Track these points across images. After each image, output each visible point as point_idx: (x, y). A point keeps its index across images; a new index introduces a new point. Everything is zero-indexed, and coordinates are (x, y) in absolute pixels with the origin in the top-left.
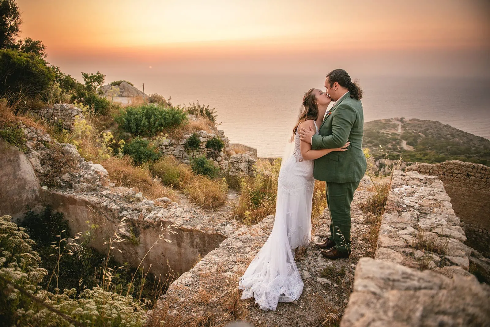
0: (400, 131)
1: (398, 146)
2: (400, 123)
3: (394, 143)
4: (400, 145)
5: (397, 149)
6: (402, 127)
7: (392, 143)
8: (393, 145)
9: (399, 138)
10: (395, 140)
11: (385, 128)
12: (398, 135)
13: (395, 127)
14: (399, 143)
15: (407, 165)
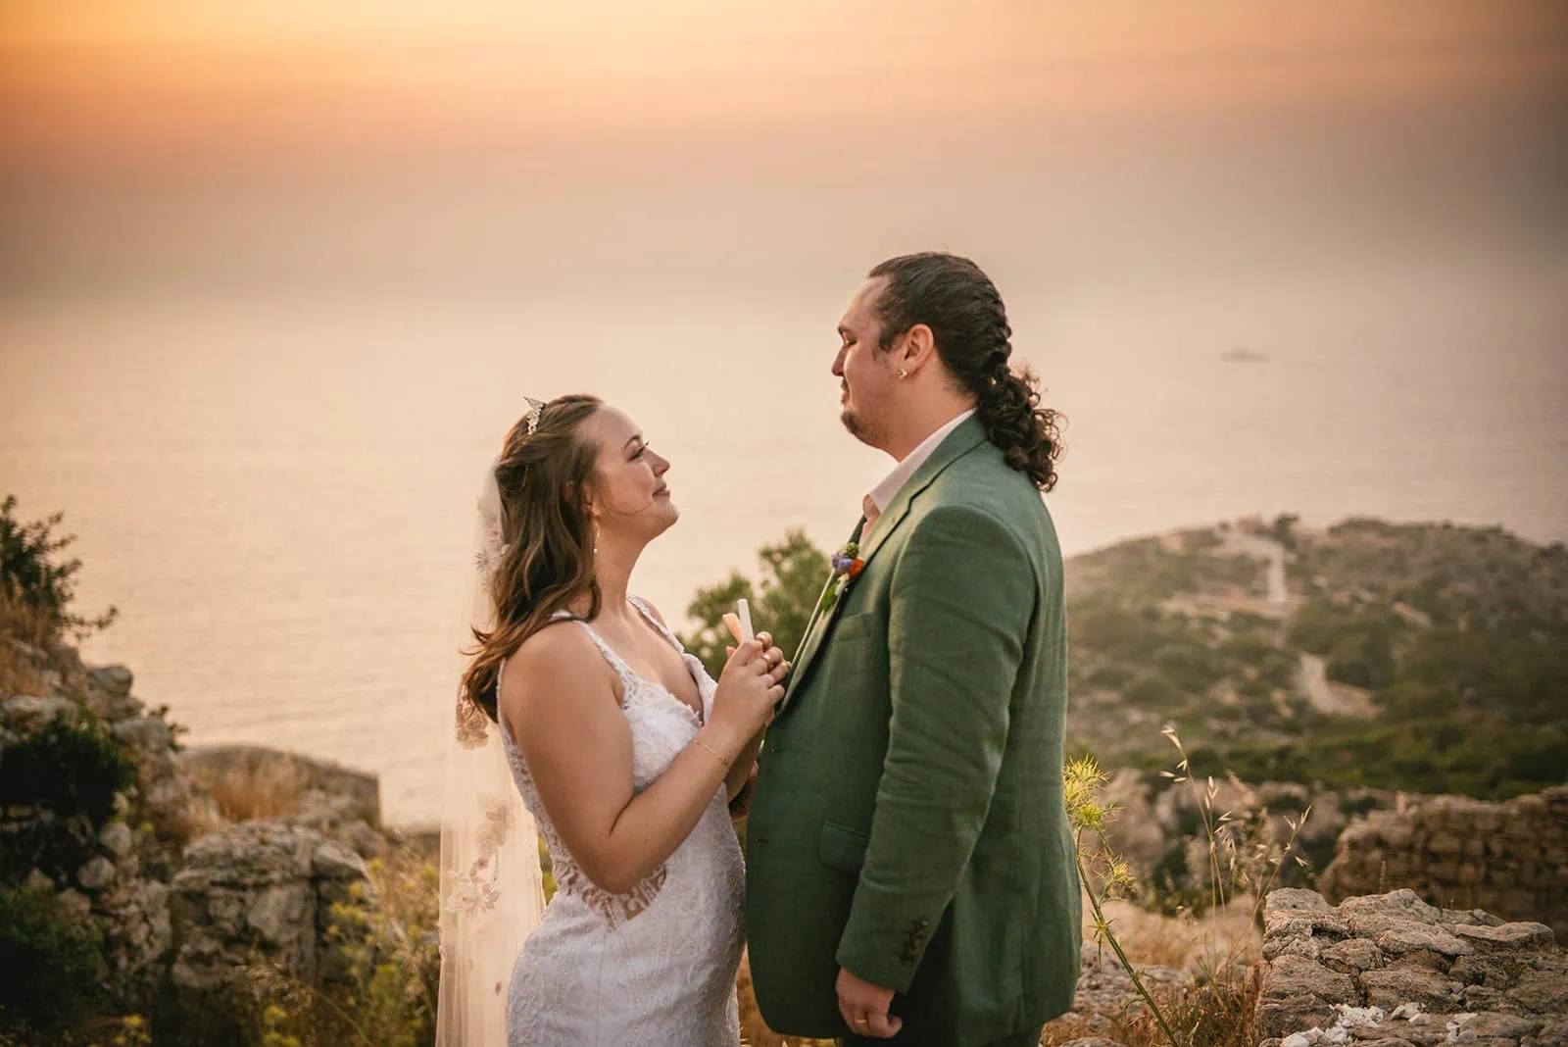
0: (1279, 599)
1: (1278, 696)
2: (1274, 551)
3: (1251, 673)
4: (1288, 687)
5: (1272, 709)
6: (1292, 572)
7: (1237, 674)
8: (1248, 690)
9: (1278, 640)
10: (1255, 654)
11: (1188, 587)
12: (1273, 624)
13: (1247, 572)
14: (1281, 675)
15: (1350, 809)
